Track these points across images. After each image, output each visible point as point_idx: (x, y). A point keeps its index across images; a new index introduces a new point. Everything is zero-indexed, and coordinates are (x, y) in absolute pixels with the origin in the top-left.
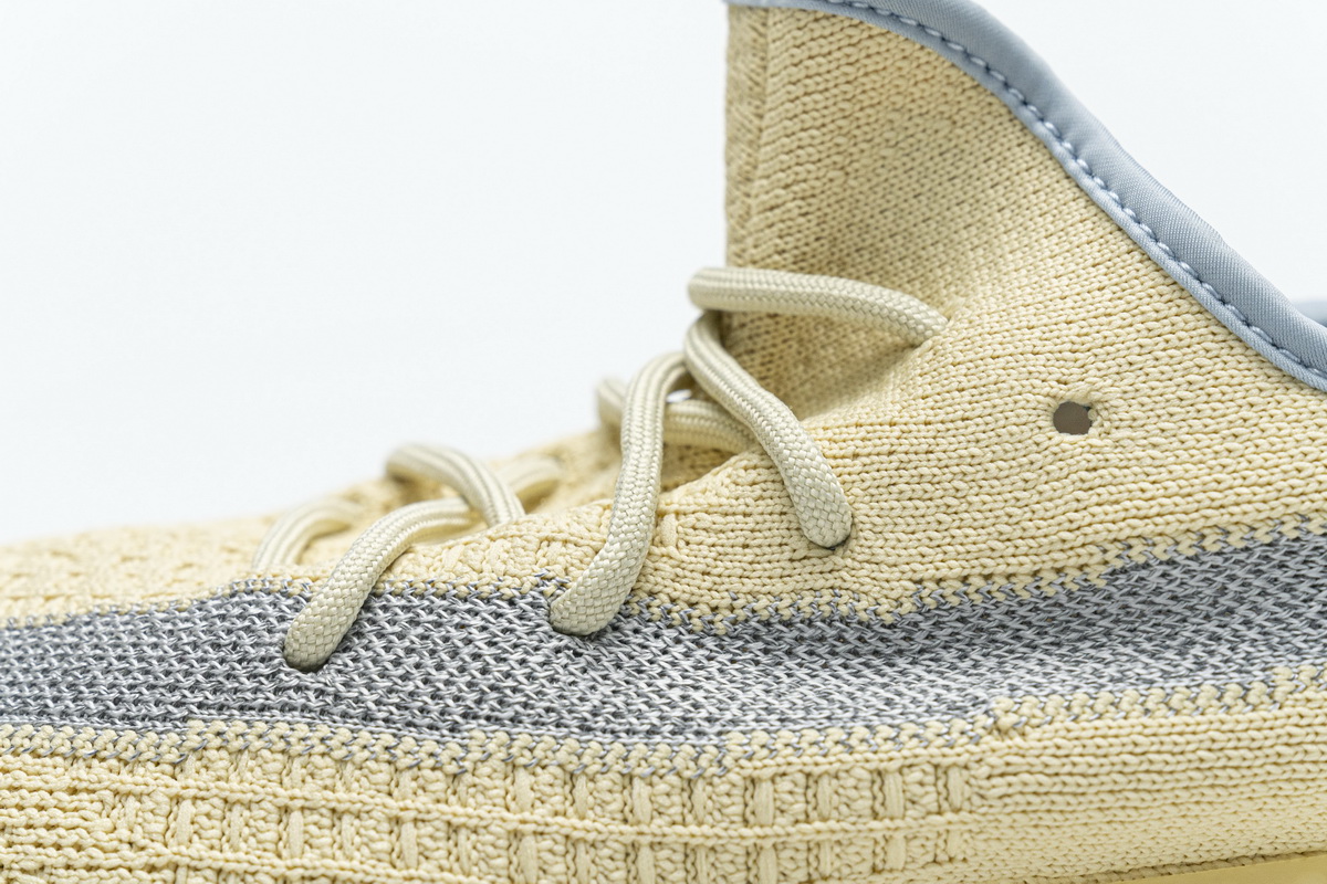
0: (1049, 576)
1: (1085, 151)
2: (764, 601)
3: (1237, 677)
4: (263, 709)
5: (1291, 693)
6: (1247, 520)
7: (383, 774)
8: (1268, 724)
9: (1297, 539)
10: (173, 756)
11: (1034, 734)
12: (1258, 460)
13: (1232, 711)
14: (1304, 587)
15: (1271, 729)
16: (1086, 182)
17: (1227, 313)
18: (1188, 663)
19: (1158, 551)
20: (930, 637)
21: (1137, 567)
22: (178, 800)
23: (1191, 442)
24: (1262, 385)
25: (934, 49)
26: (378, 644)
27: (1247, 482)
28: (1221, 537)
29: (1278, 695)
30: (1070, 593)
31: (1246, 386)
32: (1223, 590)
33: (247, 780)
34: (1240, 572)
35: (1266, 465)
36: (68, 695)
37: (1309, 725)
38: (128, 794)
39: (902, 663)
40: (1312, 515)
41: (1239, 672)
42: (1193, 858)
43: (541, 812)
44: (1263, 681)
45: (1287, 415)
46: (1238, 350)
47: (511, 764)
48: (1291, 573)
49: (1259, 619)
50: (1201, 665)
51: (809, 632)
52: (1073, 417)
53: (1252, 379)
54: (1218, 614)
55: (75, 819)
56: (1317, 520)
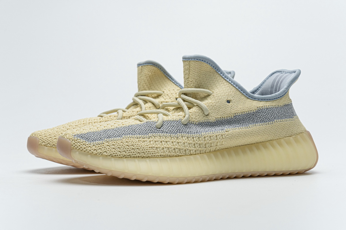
1: (224, 75)
2: (201, 121)
4: (156, 132)
6: (246, 111)
7: (170, 138)
8: (250, 130)
9: (250, 113)
10: (148, 137)
11: (229, 132)
12: (246, 105)
13: (246, 129)
14: (251, 118)
17: (242, 92)
18: (241, 125)
19: (238, 114)
20: (217, 124)
21: (236, 116)
22: (150, 141)
23: (240, 104)
24: (246, 99)
25: (208, 64)
26: (165, 126)
27: (246, 107)
28: (244, 113)
29: (250, 127)
30: (230, 119)
31: (244, 99)
32: (244, 118)
33: (157, 139)
34: (245, 116)
36: (134, 133)
38: (145, 141)
39: (214, 126)
41: (246, 125)
42: (242, 145)
43: (186, 141)
44: (248, 126)
45: (248, 101)
46: (243, 95)
47: (182, 137)
48: (250, 116)
49: (247, 121)
50: (243, 125)
51: (206, 124)
52: (229, 102)
54: (243, 120)
55: (140, 144)
56: (252, 111)
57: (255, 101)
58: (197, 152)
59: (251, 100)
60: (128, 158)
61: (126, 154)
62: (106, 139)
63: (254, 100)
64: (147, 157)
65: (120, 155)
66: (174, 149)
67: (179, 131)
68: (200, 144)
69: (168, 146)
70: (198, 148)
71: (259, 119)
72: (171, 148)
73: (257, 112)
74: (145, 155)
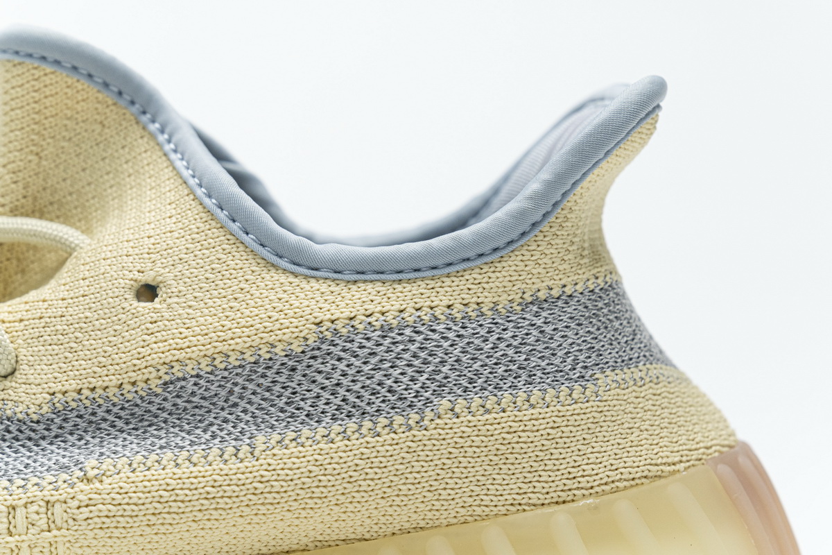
0: (127, 387)
3: (234, 443)
5: (264, 451)
8: (249, 470)
9: (271, 359)
11: (107, 480)
12: (247, 312)
13: (228, 463)
14: (277, 388)
15: (251, 473)
16: (173, 156)
17: (235, 227)
18: (207, 436)
19: (188, 369)
20: (61, 428)
21: (178, 379)
23: (210, 303)
24: (254, 268)
27: (239, 325)
28: (224, 359)
29: (257, 453)
30: (142, 398)
31: (244, 270)
32: (231, 392)
34: (240, 380)
35: (251, 315)
37: (274, 470)
39: (44, 443)
40: (276, 344)
41: (235, 440)
44: (248, 444)
45: (266, 286)
46: (242, 248)
48: (270, 380)
49: (251, 408)
50: (214, 436)
53: (248, 265)
54: (229, 407)
56: (280, 346)
57: (313, 283)
59: (291, 279)
63: (306, 277)
71: (326, 395)
73: (316, 353)
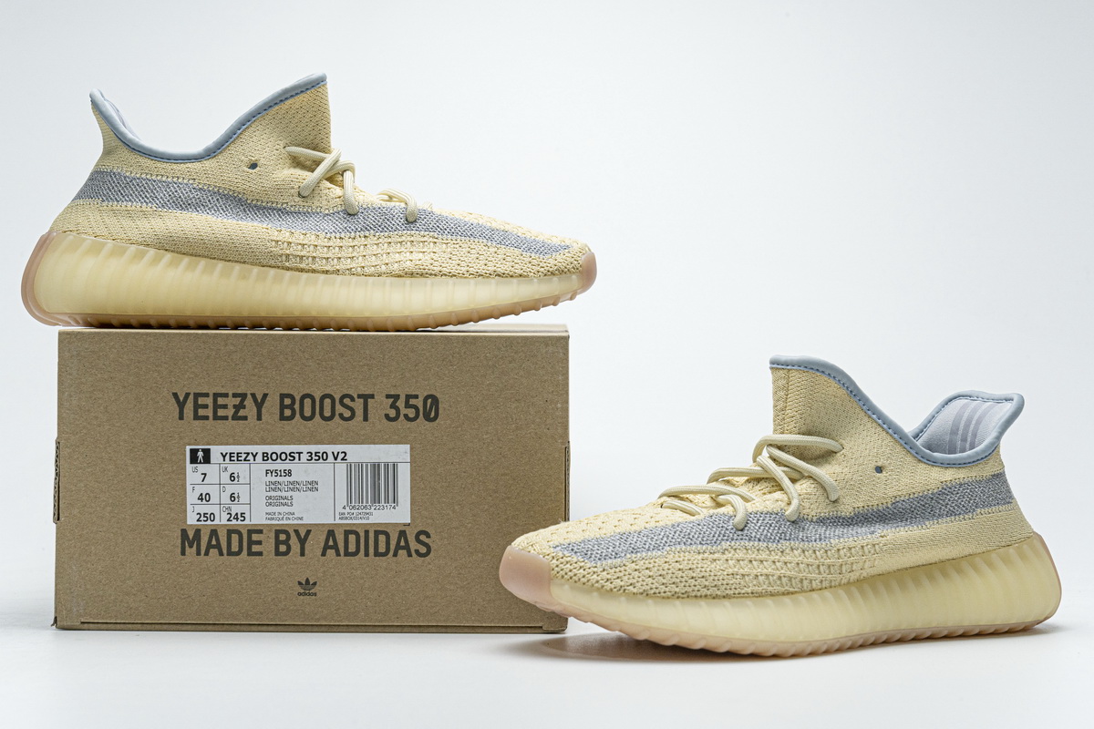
0: (881, 505)
2: (822, 514)
4: (736, 540)
5: (929, 527)
6: (918, 491)
7: (768, 552)
10: (721, 551)
12: (919, 478)
13: (921, 531)
17: (906, 446)
18: (909, 523)
19: (901, 498)
20: (857, 521)
21: (897, 502)
22: (727, 560)
23: (904, 474)
25: (831, 380)
26: (753, 525)
28: (913, 495)
30: (884, 509)
33: (740, 554)
34: (915, 503)
36: (689, 540)
38: (716, 560)
39: (851, 527)
41: (919, 524)
43: (800, 559)
44: (924, 525)
47: (792, 549)
48: (925, 503)
49: (920, 513)
50: (912, 523)
51: (832, 520)
52: (879, 469)
55: (706, 566)
56: (931, 490)
57: (935, 468)
58: (824, 583)
59: (928, 467)
60: (683, 598)
61: (677, 590)
62: (628, 556)
63: (933, 466)
64: (724, 597)
65: (665, 592)
66: (780, 578)
67: (783, 537)
68: (829, 567)
69: (765, 571)
70: (825, 575)
71: (943, 508)
72: (773, 576)
73: (940, 493)
74: (719, 593)
